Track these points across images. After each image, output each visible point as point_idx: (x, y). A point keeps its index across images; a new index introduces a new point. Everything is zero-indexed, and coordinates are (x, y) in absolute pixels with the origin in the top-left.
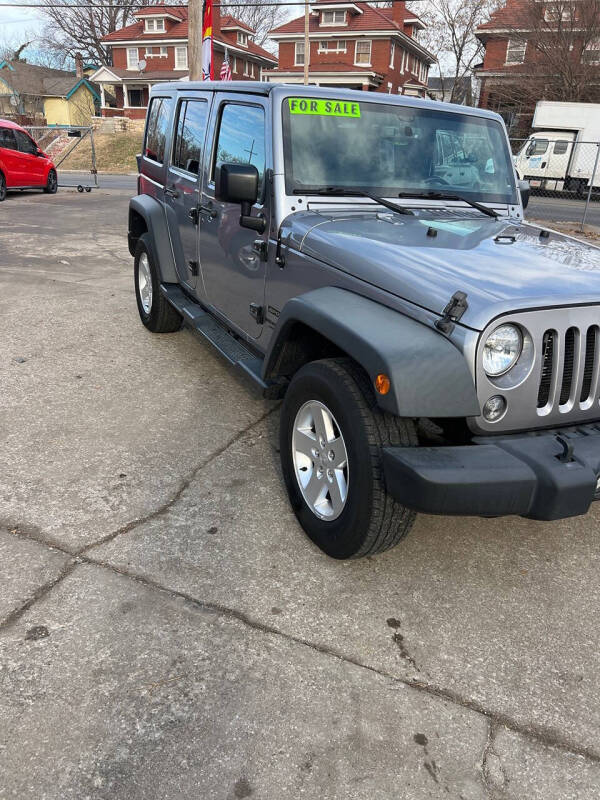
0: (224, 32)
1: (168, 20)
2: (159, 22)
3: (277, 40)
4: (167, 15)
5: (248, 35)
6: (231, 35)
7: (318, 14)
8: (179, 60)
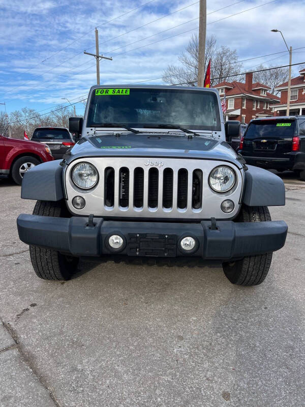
0: (253, 90)
1: (226, 88)
2: (222, 90)
3: (280, 90)
4: (226, 86)
5: (267, 90)
6: (257, 92)
7: (303, 76)
8: (230, 105)
